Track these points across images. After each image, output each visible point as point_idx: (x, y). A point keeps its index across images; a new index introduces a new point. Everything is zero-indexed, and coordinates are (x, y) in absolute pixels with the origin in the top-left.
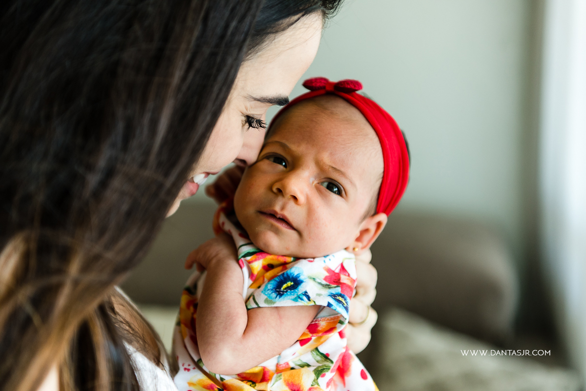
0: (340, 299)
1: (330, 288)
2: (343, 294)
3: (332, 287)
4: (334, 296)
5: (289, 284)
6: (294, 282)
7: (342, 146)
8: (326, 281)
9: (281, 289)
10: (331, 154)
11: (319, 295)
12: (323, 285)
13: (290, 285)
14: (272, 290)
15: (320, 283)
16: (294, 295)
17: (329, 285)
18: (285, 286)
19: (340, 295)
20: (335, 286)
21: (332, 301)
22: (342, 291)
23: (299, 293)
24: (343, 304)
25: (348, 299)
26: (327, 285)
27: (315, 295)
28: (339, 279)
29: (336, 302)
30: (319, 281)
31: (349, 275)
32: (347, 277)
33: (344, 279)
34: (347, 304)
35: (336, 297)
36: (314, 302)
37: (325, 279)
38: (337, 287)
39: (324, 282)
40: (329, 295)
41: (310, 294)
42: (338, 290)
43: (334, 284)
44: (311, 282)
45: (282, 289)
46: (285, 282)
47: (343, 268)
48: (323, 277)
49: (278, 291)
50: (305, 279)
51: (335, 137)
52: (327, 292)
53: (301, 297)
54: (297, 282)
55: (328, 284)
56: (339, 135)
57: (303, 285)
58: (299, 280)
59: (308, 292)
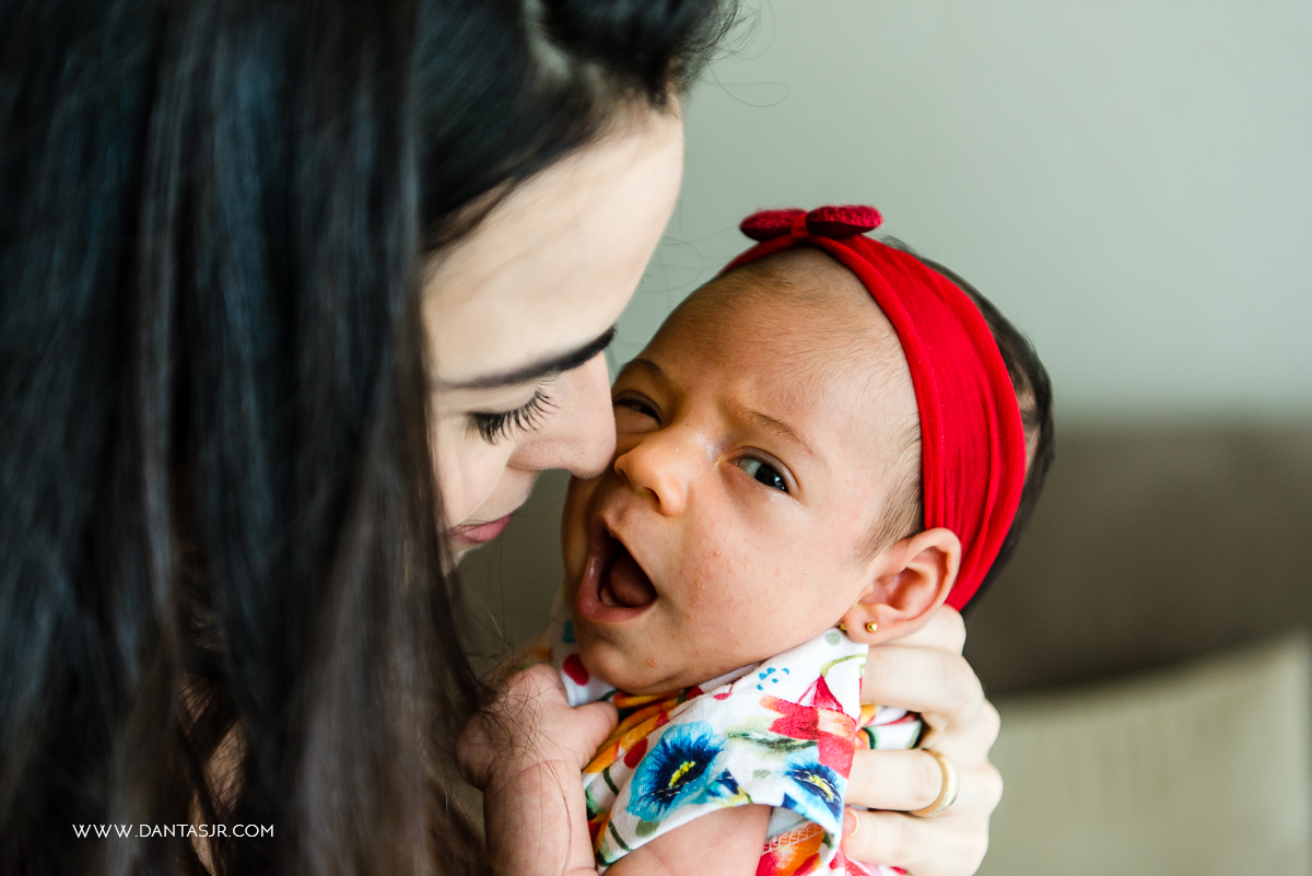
0: (817, 780)
1: (789, 749)
2: (824, 766)
3: (795, 747)
4: (800, 774)
5: (685, 767)
6: (695, 760)
7: (788, 360)
8: (779, 732)
9: (667, 786)
10: (760, 383)
11: (761, 774)
12: (771, 744)
13: (686, 769)
14: (647, 796)
15: (761, 742)
16: (696, 790)
17: (787, 741)
18: (676, 775)
19: (818, 771)
20: (805, 741)
21: (796, 792)
22: (821, 757)
23: (710, 781)
24: (824, 796)
25: (839, 779)
26: (781, 741)
27: (750, 777)
28: (815, 722)
29: (807, 793)
30: (761, 737)
31: (840, 709)
32: (836, 715)
33: (828, 721)
34: (836, 793)
35: (806, 776)
36: (748, 796)
37: (776, 727)
38: (810, 744)
39: (774, 736)
40: (788, 774)
41: (736, 775)
42: (811, 755)
43: (801, 738)
44: (739, 747)
45: (671, 784)
46: (676, 767)
47: (822, 690)
48: (770, 725)
49: (662, 795)
50: (723, 742)
51: (770, 340)
52: (781, 762)
53: (712, 789)
54: (702, 756)
55: (786, 737)
56: (781, 334)
57: (718, 758)
58: (709, 751)
59: (731, 772)
